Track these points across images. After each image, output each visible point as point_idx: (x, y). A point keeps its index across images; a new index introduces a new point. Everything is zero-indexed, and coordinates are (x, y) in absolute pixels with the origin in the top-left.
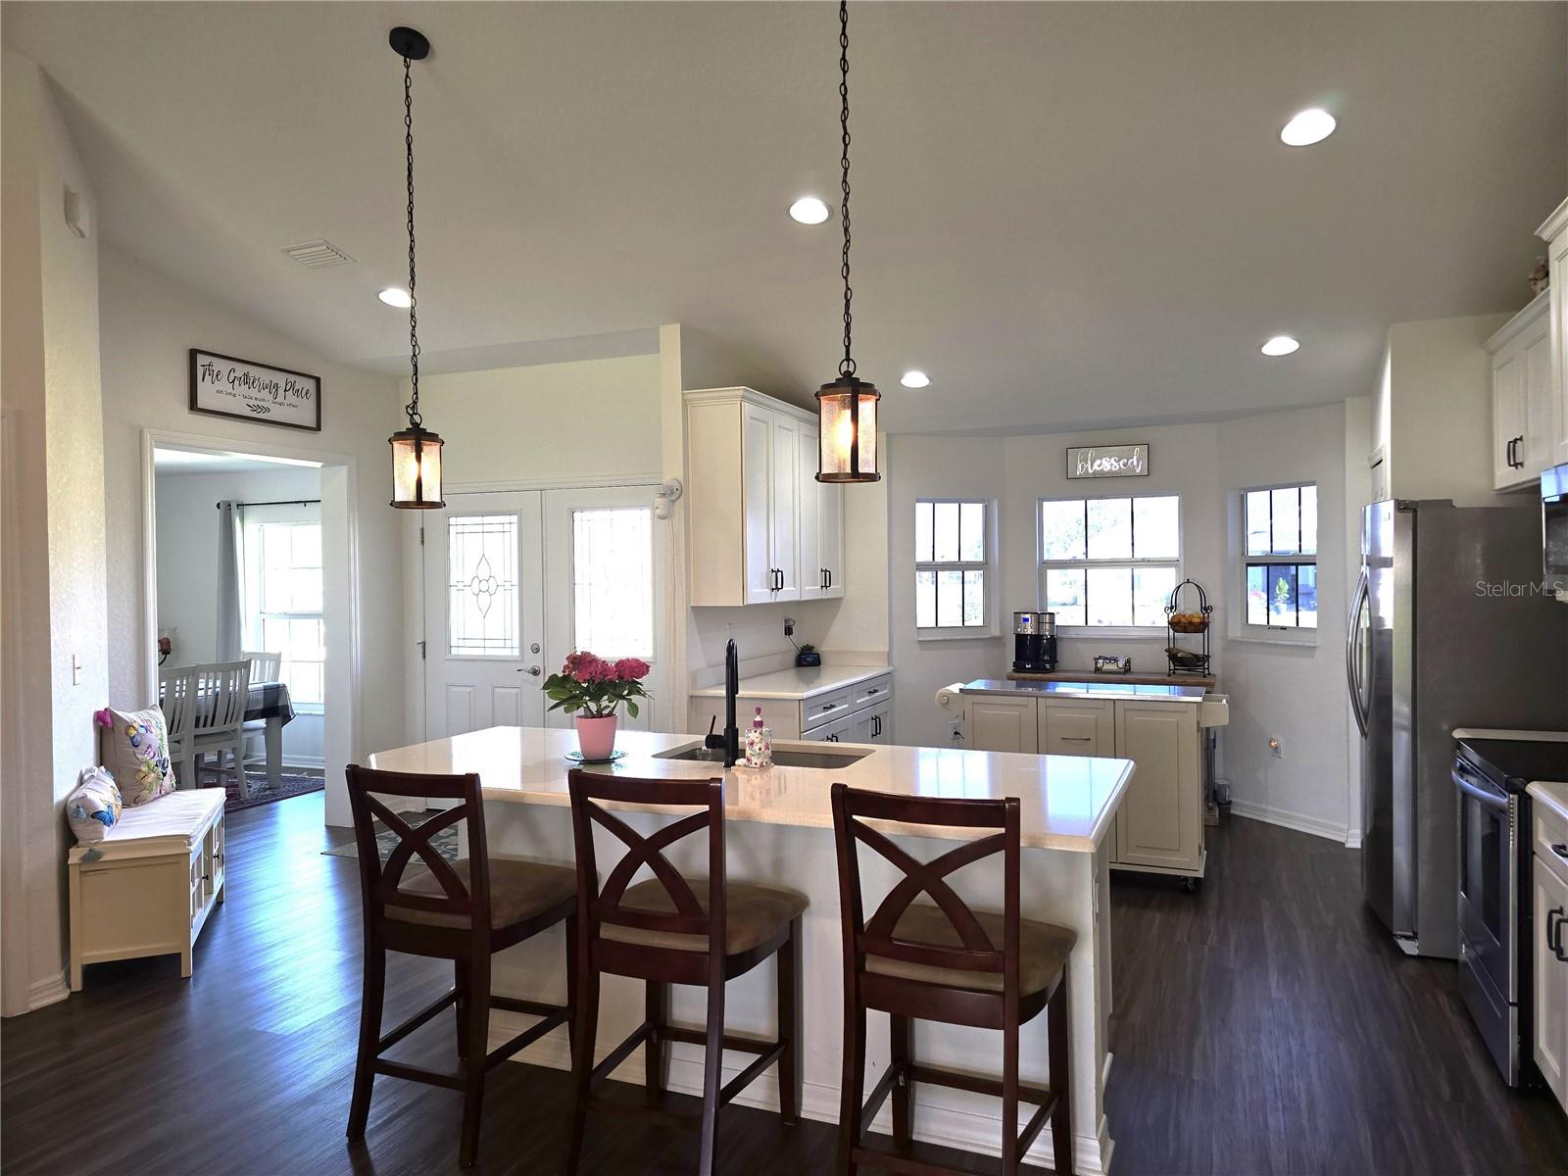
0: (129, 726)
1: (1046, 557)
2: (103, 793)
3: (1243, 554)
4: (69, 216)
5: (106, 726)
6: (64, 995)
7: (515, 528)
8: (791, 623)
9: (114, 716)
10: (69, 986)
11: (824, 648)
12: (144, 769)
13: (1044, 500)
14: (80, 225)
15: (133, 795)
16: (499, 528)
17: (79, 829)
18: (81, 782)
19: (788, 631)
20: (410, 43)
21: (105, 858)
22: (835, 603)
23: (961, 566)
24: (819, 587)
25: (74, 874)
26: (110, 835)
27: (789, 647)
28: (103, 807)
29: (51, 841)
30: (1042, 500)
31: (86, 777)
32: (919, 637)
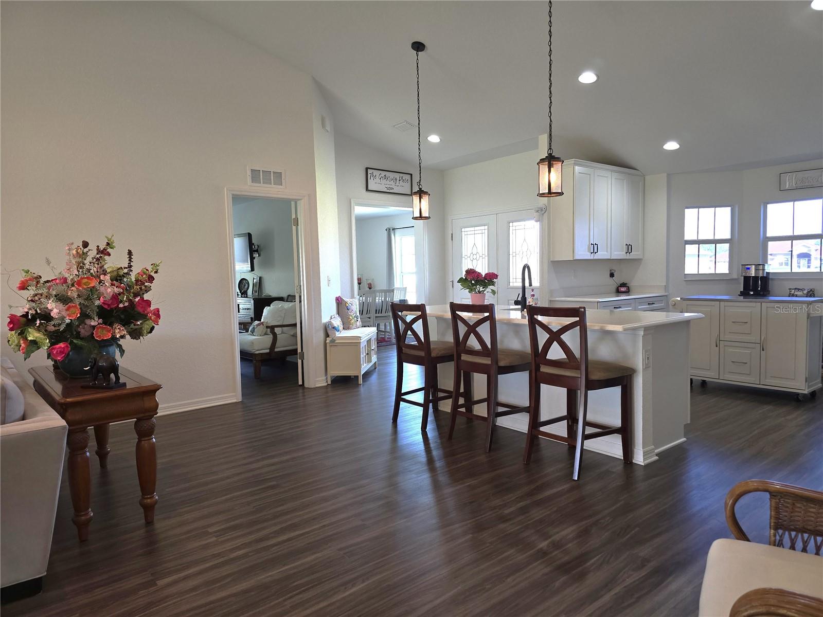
0: (346, 303)
1: (768, 235)
2: (337, 322)
4: (323, 125)
5: (339, 301)
6: (326, 384)
7: (486, 231)
8: (613, 271)
9: (341, 299)
10: (327, 382)
11: (633, 284)
12: (351, 318)
14: (326, 128)
15: (347, 326)
16: (480, 232)
17: (329, 332)
18: (331, 318)
19: (612, 275)
20: (418, 47)
21: (336, 342)
22: (637, 261)
23: (714, 242)
24: (624, 253)
25: (328, 345)
26: (338, 334)
27: (613, 283)
28: (336, 326)
29: (322, 335)
30: (766, 203)
31: (333, 317)
32: (685, 278)
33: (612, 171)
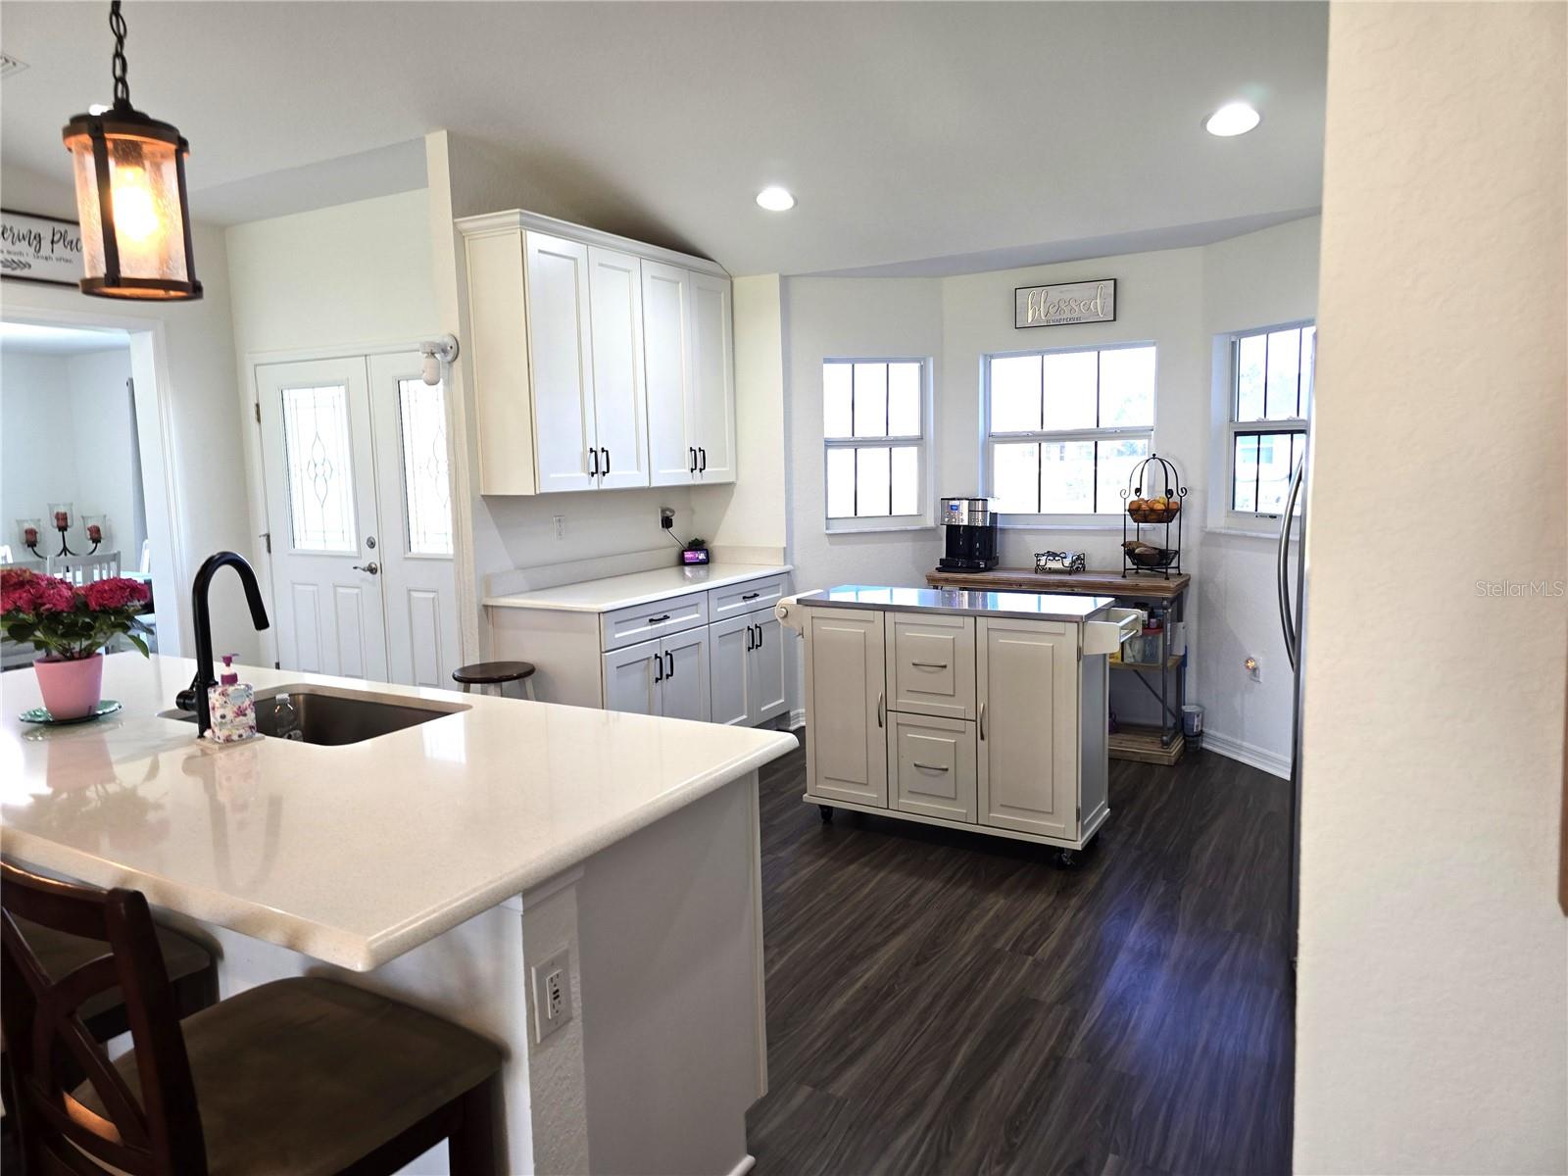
1: (996, 429)
3: (1232, 420)
7: (343, 401)
8: (668, 513)
11: (717, 543)
13: (992, 357)
16: (328, 402)
19: (667, 523)
22: (723, 489)
23: (890, 443)
24: (687, 470)
27: (667, 543)
30: (989, 358)
32: (827, 529)
33: (642, 257)
